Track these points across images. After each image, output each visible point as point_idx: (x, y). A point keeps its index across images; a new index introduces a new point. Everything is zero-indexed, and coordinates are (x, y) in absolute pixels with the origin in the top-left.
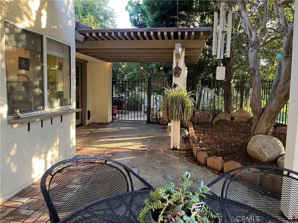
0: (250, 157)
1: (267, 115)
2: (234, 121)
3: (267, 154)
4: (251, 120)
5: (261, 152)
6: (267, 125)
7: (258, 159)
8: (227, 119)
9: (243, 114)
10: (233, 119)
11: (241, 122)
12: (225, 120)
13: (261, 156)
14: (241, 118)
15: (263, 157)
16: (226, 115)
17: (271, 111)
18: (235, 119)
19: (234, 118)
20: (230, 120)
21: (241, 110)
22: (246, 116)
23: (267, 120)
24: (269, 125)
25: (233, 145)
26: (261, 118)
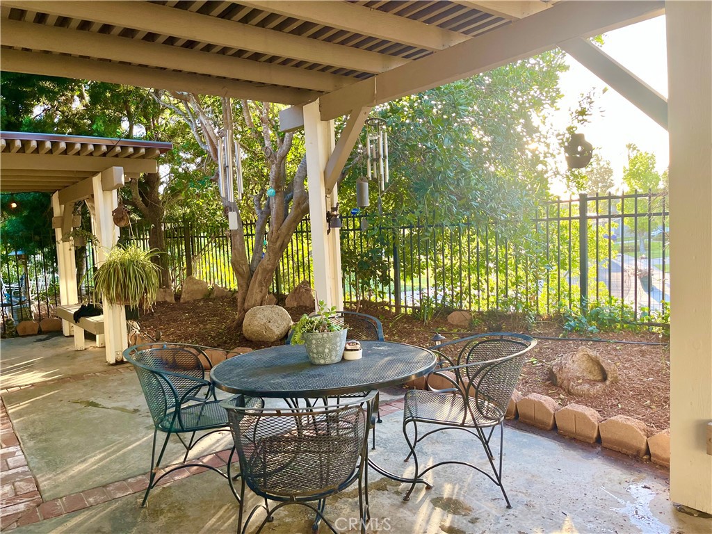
0: (251, 341)
1: (259, 277)
2: (182, 301)
3: (275, 329)
4: (210, 294)
5: (267, 329)
6: (261, 292)
7: (263, 341)
8: (168, 299)
9: (195, 287)
10: (179, 299)
11: (194, 301)
12: (165, 302)
13: (267, 335)
14: (193, 294)
15: (270, 335)
16: (165, 292)
17: (265, 270)
18: (182, 297)
19: (180, 296)
20: (174, 301)
21: (191, 278)
22: (201, 288)
23: (261, 285)
24: (264, 291)
25: (212, 334)
26: (251, 282)
